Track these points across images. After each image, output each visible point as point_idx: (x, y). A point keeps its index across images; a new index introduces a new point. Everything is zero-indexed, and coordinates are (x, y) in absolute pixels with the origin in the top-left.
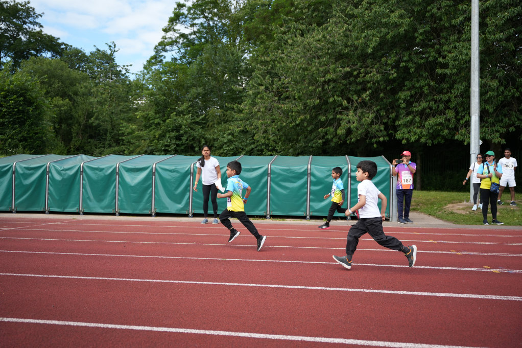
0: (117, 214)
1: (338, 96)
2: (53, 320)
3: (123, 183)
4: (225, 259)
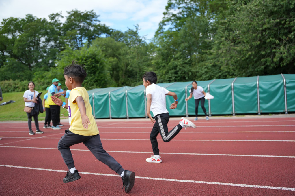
0: (146, 117)
1: (273, 38)
4: (211, 140)
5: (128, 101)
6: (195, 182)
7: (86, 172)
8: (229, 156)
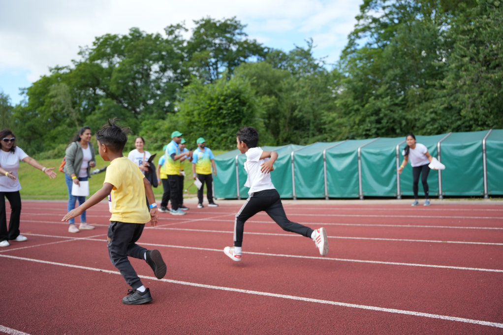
0: (327, 198)
2: (288, 295)
3: (330, 169)
4: (445, 242)
5: (295, 170)
6: (418, 315)
7: (228, 287)
8: (480, 271)
